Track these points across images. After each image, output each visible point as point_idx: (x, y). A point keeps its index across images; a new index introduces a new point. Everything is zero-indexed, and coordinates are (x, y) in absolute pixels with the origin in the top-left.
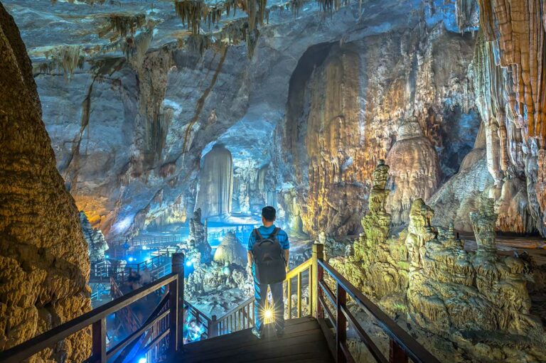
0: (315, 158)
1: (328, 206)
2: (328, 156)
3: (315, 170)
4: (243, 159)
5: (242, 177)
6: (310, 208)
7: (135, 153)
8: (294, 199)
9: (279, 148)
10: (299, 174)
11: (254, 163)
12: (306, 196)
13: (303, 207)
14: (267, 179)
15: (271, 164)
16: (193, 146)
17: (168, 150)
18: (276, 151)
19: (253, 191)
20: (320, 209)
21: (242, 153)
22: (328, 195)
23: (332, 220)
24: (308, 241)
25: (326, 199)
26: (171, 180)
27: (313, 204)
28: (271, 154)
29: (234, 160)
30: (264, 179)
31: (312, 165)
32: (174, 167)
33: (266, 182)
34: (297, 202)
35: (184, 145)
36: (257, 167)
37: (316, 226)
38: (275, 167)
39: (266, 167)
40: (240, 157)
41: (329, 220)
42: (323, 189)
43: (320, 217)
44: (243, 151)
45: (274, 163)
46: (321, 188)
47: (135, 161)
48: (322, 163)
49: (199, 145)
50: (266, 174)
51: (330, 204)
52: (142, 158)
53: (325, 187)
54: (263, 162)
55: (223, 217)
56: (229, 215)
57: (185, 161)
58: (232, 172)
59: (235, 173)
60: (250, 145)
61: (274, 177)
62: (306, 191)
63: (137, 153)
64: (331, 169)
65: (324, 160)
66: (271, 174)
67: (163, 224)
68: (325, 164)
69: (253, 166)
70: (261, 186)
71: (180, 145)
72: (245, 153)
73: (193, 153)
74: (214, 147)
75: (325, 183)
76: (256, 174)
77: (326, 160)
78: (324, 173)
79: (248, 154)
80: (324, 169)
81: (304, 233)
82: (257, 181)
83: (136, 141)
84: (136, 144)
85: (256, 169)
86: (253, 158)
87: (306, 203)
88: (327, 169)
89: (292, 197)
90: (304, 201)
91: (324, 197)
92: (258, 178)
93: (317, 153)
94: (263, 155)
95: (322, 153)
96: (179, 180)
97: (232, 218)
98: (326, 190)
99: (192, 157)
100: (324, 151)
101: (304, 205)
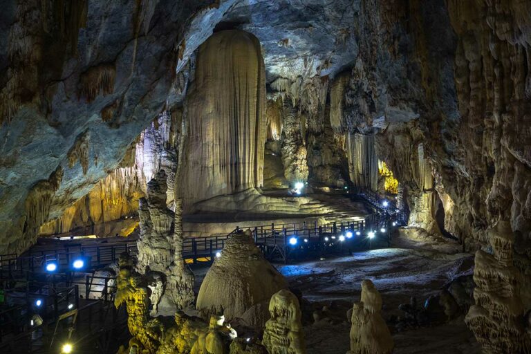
0: (471, 37)
1: (512, 160)
2: (505, 26)
3: (471, 67)
4: (290, 55)
5: (288, 100)
6: (463, 168)
7: (21, 44)
8: (420, 149)
9: (377, 19)
10: (430, 81)
11: (316, 63)
12: (449, 137)
13: (444, 167)
14: (349, 101)
15: (360, 65)
16: (157, 20)
17: (97, 32)
18: (369, 30)
19: (317, 135)
20: (491, 171)
21: (286, 41)
22: (511, 131)
23: (523, 198)
24: (459, 256)
25: (505, 143)
26: (108, 107)
27: (471, 157)
28: (357, 39)
29: (267, 60)
30: (344, 102)
31: (463, 54)
32: (111, 72)
33: (347, 108)
34: (428, 153)
35: (135, 20)
36: (324, 72)
37: (481, 215)
38: (370, 69)
39: (346, 71)
40: (282, 51)
41: (516, 197)
42: (496, 117)
43: (492, 192)
44: (290, 36)
45: (365, 60)
46: (491, 114)
47: (22, 63)
48: (492, 47)
49: (173, 19)
50: (347, 88)
51: (517, 155)
52: (37, 54)
53: (502, 111)
54: (339, 60)
55: (242, 198)
56: (257, 193)
57: (140, 60)
58: (263, 89)
59: (271, 90)
60: (305, 19)
61: (367, 96)
62: (451, 124)
63: (25, 45)
64: (516, 60)
65: (496, 39)
66: (359, 87)
67: (106, 219)
68: (498, 50)
69: (315, 72)
70: (336, 119)
71: (125, 20)
72: (294, 39)
73: (158, 37)
74: (219, 28)
75: (502, 100)
76: (324, 92)
77: (502, 38)
78: (497, 72)
79: (302, 43)
80: (497, 63)
81: (447, 234)
82: (325, 109)
83: (24, 15)
84: (24, 21)
85: (324, 79)
86: (315, 52)
87: (450, 155)
88: (505, 62)
89: (415, 143)
90: (445, 151)
91: (500, 135)
92: (328, 101)
93: (476, 21)
94: (338, 42)
95: (490, 21)
96: (126, 105)
97: (264, 200)
98: (505, 117)
99: (157, 48)
100: (494, 15)
101: (446, 161)
